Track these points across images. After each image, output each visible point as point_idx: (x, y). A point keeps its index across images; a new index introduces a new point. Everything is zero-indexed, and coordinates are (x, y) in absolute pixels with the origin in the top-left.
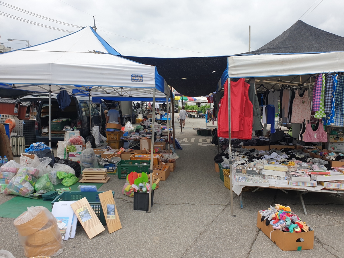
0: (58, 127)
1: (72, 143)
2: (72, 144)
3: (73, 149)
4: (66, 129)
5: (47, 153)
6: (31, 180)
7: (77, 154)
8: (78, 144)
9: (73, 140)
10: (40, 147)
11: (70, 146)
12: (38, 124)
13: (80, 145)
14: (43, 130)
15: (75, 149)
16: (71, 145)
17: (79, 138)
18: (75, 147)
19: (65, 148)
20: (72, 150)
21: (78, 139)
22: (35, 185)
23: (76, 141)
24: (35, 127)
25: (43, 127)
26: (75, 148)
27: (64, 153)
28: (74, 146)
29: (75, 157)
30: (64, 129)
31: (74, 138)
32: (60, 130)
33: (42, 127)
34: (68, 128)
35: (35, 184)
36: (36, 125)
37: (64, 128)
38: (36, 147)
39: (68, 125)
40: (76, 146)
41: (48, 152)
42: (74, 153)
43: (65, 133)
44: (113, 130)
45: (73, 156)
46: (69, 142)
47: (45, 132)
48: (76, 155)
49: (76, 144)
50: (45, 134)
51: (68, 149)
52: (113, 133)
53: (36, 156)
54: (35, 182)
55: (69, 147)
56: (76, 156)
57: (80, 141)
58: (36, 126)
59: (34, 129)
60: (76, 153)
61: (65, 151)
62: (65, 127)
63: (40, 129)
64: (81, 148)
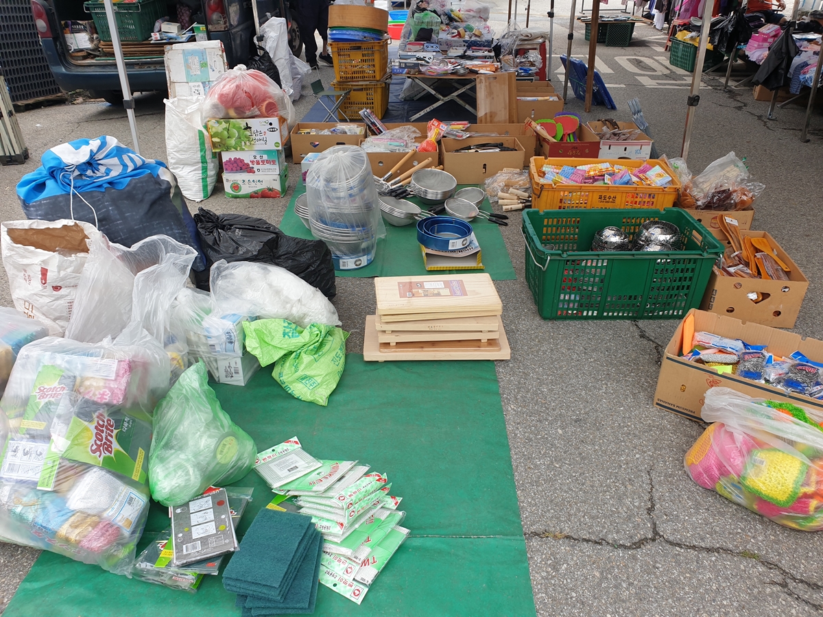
0: (128, 24)
1: (227, 108)
2: (232, 113)
3: (239, 138)
4: (164, 36)
5: (153, 203)
6: (116, 446)
7: (258, 158)
8: (258, 113)
9: (235, 94)
10: (102, 169)
11: (224, 125)
12: (45, 16)
13: (270, 120)
14: (73, 41)
15: (248, 138)
16: (227, 118)
17: (257, 83)
18: (248, 128)
19: (200, 132)
20: (232, 142)
21: (255, 88)
22: (146, 469)
23: (250, 97)
24: (34, 26)
25: (67, 25)
26: (248, 133)
27: (199, 154)
28: (242, 123)
29: (251, 171)
30: (155, 36)
31: (238, 87)
32: (140, 39)
33: (64, 28)
34: (171, 29)
35: (147, 459)
36: (40, 16)
37: (156, 29)
38: (78, 167)
39: (167, 17)
40: (251, 122)
41: (153, 196)
42: (247, 157)
43: (163, 53)
44: (358, 35)
45: (240, 166)
46: (215, 106)
47: (81, 50)
48: (252, 162)
49: (248, 113)
50: (85, 58)
51: (216, 140)
52: (359, 48)
53: (93, 233)
54: (141, 453)
55: (220, 127)
56: (256, 167)
57: (264, 100)
58: (41, 24)
59: (36, 35)
60: (254, 153)
61: (202, 144)
62: (157, 24)
63: (58, 38)
64: (273, 130)
